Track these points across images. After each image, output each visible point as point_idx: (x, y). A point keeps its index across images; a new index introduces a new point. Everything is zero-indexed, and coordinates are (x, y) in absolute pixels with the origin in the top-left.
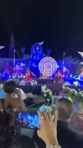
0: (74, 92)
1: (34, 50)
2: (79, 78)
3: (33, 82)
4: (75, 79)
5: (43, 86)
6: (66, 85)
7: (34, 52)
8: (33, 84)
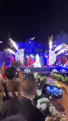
0: (61, 78)
1: (27, 44)
2: (65, 66)
3: (27, 70)
4: (61, 66)
5: (35, 73)
6: (54, 72)
7: (27, 45)
8: (27, 72)
